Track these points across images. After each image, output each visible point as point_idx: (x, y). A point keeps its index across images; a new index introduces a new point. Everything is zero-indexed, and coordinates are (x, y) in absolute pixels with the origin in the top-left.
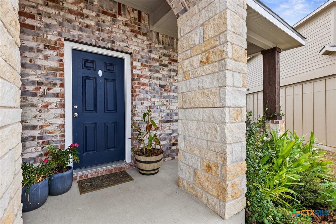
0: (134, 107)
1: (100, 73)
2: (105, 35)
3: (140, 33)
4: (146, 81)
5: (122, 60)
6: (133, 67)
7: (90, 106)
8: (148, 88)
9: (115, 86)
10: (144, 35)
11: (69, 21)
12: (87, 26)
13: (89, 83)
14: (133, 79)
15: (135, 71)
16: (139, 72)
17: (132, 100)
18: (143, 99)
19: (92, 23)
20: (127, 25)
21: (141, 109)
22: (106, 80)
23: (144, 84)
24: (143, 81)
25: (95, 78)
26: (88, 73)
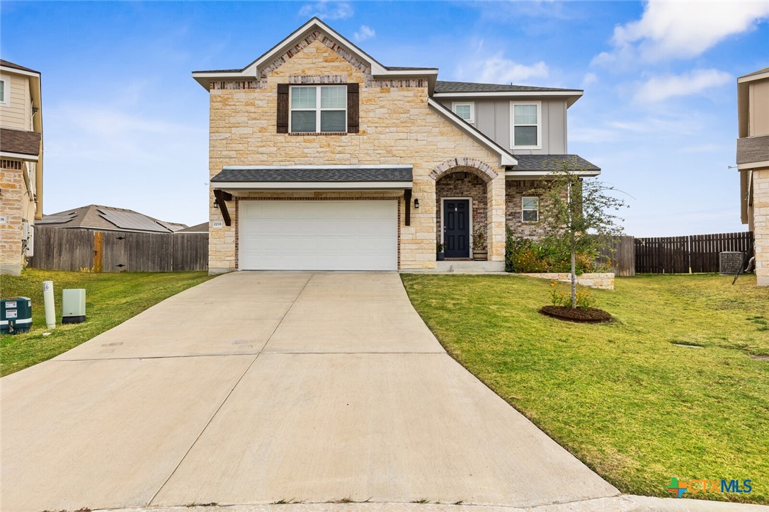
0: (474, 226)
1: (456, 209)
2: (458, 191)
3: (477, 184)
4: (481, 211)
5: (468, 200)
6: (474, 204)
7: (451, 227)
8: (483, 215)
9: (464, 216)
10: (480, 184)
11: (443, 189)
12: (450, 189)
13: (451, 215)
14: (473, 211)
15: (474, 206)
16: (477, 207)
17: (473, 222)
18: (479, 222)
19: (452, 187)
20: (470, 182)
21: (477, 228)
22: (459, 212)
23: (480, 213)
24: (479, 211)
25: (454, 212)
26: (450, 210)
